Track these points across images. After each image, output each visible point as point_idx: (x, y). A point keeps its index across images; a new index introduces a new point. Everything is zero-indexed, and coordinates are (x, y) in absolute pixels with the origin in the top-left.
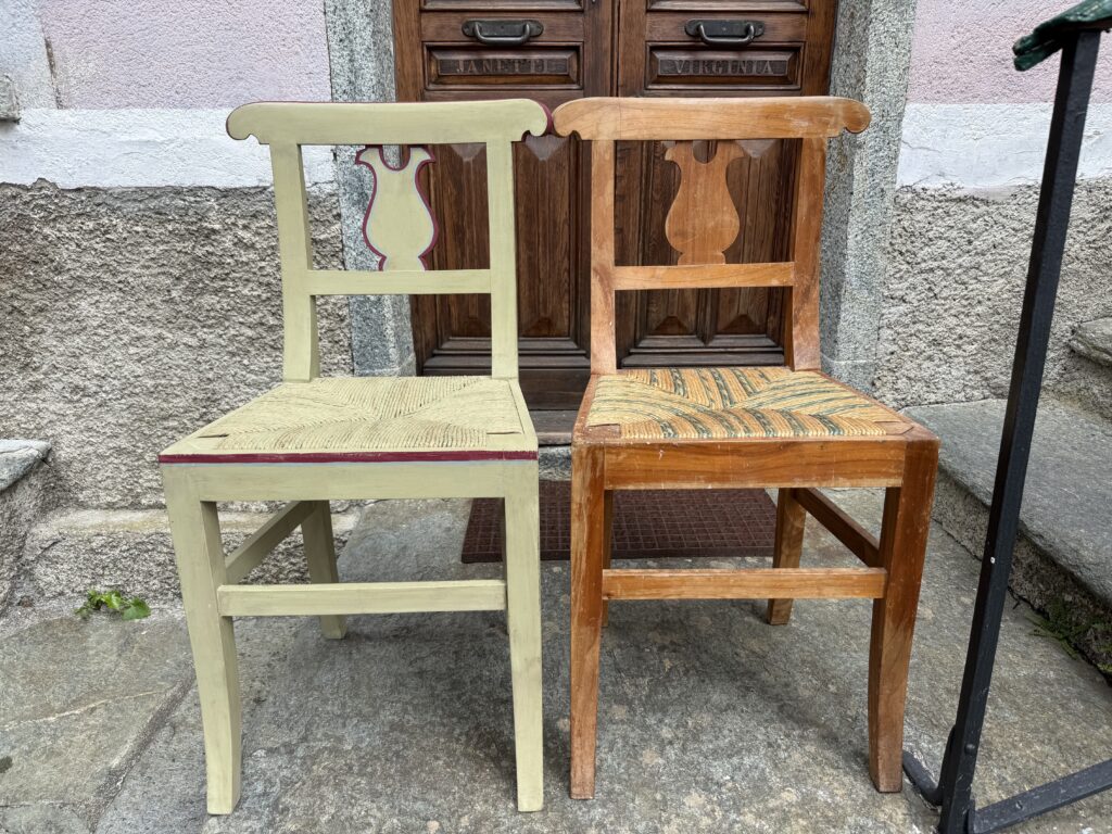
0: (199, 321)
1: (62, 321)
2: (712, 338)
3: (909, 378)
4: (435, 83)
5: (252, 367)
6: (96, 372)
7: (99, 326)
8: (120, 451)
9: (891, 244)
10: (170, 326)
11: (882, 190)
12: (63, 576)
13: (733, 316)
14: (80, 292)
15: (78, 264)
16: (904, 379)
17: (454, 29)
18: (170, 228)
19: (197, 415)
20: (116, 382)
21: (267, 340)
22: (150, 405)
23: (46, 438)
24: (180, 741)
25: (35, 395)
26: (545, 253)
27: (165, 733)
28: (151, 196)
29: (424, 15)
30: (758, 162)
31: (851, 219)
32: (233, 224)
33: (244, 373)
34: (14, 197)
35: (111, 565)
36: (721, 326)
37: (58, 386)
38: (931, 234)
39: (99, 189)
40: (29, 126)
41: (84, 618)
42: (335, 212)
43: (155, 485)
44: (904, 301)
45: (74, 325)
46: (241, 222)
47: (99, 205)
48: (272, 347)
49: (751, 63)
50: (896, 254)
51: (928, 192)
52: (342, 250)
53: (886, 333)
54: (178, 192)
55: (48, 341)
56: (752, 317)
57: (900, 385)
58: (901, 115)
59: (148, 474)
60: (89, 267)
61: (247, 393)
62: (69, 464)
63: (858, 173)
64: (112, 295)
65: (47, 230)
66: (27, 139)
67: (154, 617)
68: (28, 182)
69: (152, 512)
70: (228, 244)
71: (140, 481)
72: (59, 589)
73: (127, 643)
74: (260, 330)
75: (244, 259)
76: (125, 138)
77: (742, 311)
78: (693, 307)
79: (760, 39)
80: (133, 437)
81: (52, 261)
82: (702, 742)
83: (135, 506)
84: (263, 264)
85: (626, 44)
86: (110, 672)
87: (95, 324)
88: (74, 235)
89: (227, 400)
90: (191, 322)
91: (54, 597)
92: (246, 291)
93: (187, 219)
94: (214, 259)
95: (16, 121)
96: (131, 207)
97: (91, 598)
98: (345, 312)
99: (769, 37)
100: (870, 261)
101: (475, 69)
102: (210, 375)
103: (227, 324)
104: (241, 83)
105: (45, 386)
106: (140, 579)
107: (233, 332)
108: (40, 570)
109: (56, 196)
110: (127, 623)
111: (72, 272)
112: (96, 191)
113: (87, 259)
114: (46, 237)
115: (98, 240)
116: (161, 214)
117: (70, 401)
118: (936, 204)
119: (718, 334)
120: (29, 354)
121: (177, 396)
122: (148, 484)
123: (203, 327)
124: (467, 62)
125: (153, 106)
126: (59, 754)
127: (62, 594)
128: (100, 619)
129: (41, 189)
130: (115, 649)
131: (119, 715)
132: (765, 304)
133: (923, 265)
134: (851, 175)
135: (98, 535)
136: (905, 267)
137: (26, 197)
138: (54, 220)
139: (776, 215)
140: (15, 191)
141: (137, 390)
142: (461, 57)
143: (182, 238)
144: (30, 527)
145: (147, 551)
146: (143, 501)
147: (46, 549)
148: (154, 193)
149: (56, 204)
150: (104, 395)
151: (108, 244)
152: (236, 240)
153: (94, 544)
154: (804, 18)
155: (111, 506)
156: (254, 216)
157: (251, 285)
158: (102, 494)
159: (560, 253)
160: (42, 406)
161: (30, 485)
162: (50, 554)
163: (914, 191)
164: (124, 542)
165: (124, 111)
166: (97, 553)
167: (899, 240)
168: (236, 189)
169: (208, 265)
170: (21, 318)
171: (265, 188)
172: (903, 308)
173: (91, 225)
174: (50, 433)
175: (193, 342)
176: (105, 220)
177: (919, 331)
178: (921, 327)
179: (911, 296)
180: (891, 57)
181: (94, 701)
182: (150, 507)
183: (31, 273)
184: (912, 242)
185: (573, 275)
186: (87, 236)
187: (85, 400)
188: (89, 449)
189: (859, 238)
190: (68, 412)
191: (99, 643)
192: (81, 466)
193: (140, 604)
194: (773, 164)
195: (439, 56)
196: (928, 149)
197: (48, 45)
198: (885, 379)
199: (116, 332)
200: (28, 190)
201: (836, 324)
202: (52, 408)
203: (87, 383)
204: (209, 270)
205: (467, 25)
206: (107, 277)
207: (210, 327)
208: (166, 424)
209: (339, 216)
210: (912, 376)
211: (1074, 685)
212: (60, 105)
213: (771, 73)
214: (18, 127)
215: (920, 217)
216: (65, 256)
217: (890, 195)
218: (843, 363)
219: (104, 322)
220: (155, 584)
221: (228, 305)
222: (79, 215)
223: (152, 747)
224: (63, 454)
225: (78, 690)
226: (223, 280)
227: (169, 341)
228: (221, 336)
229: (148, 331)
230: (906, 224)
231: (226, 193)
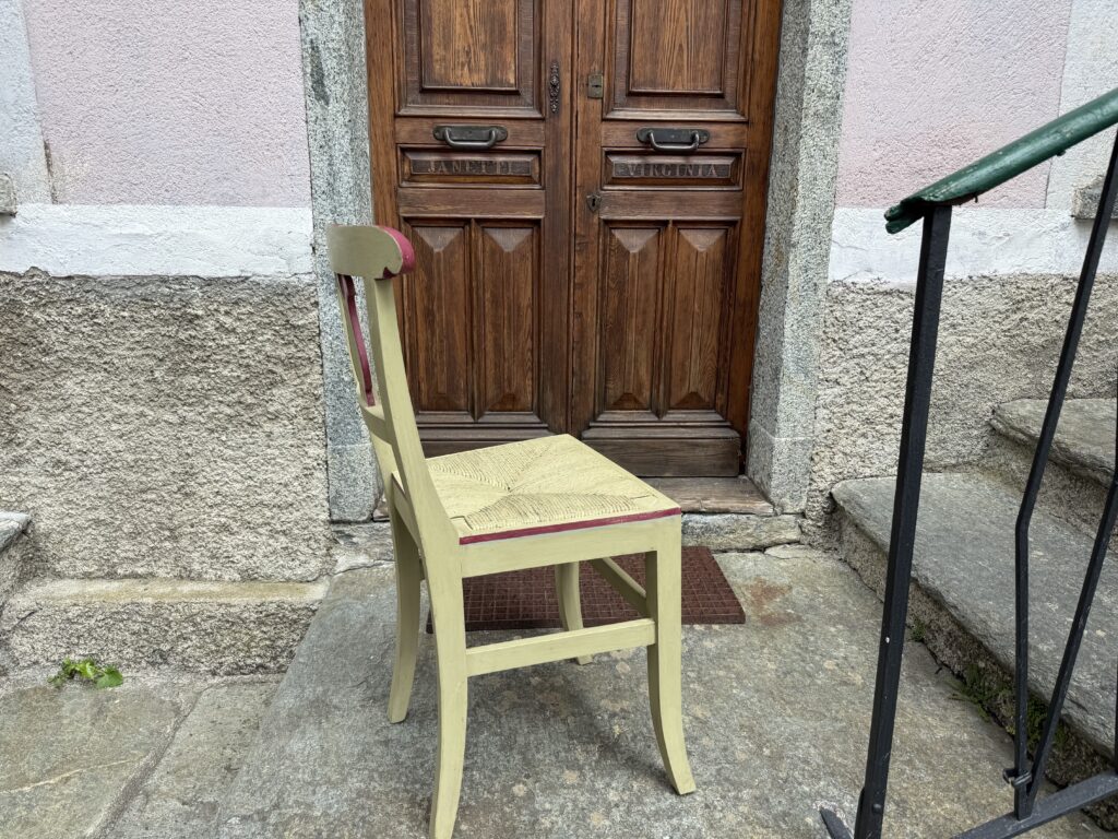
0: (180, 399)
1: (47, 399)
2: (666, 413)
3: (845, 454)
4: (408, 181)
5: (229, 443)
6: (78, 447)
7: (83, 404)
8: (98, 522)
9: (824, 332)
10: (152, 404)
11: (815, 285)
12: (38, 646)
13: (684, 392)
14: (66, 372)
15: (66, 346)
16: (841, 455)
17: (428, 133)
18: (155, 313)
19: (175, 488)
20: (97, 457)
21: (245, 418)
22: (129, 479)
23: (27, 510)
24: (153, 810)
25: (18, 469)
26: (509, 334)
27: (138, 801)
28: (138, 284)
29: (398, 120)
30: (704, 256)
31: (787, 310)
32: (216, 310)
33: (222, 448)
34: (7, 284)
35: (86, 635)
36: (673, 404)
37: (40, 461)
38: (861, 324)
39: (90, 277)
40: (25, 220)
41: (58, 687)
42: (312, 300)
43: (131, 555)
44: (838, 384)
45: (59, 403)
46: (222, 309)
47: (88, 292)
48: (249, 424)
49: (697, 166)
50: (829, 341)
51: (858, 286)
52: (319, 335)
53: (822, 413)
54: (164, 280)
55: (32, 418)
56: (702, 395)
57: (836, 460)
58: (830, 218)
59: (125, 545)
60: (77, 348)
61: (224, 467)
62: (47, 536)
63: (793, 269)
64: (98, 375)
65: (37, 315)
66: (19, 231)
67: (127, 686)
68: (21, 270)
69: (127, 582)
70: (211, 329)
71: (118, 551)
72: (34, 658)
73: (100, 712)
74: (238, 408)
75: (225, 342)
76: (117, 231)
77: (692, 389)
78: (647, 384)
79: (706, 145)
80: (112, 509)
81: (41, 343)
82: (645, 804)
83: (111, 576)
84: (243, 347)
85: (583, 149)
86: (84, 741)
87: (79, 402)
88: (63, 319)
89: (204, 473)
90: (172, 401)
91: (29, 666)
92: (226, 372)
93: (171, 305)
94: (195, 342)
95: (13, 215)
96: (119, 294)
97: (65, 667)
98: (320, 391)
99: (713, 144)
100: (805, 348)
101: (445, 169)
102: (189, 451)
103: (206, 402)
104: (226, 183)
105: (28, 461)
106: (115, 647)
107: (212, 410)
108: (16, 639)
109: (47, 283)
110: (101, 692)
111: (59, 354)
112: (86, 279)
113: (75, 341)
114: (35, 321)
115: (86, 324)
116: (147, 300)
117: (52, 475)
118: (865, 297)
119: (673, 409)
120: (14, 430)
121: (156, 470)
122: (123, 555)
123: (184, 405)
124: (438, 163)
125: (144, 203)
126: (34, 824)
127: (36, 663)
128: (73, 687)
129: (33, 276)
130: (88, 717)
131: (93, 785)
132: (714, 383)
133: (855, 351)
134: (786, 271)
135: (75, 605)
136: (838, 353)
137: (19, 284)
138: (44, 305)
139: (722, 303)
140: (8, 278)
141: (118, 465)
142: (433, 158)
143: (166, 323)
144: (8, 597)
145: (122, 621)
146: (119, 571)
147: (23, 619)
148: (142, 281)
149: (47, 290)
150: (85, 469)
151: (95, 327)
152: (218, 325)
153: (70, 614)
154: (744, 127)
155: (88, 576)
156: (236, 303)
157: (231, 366)
158: (79, 563)
159: (523, 336)
160: (24, 480)
161: (9, 557)
162: (27, 624)
163: (845, 285)
164: (100, 612)
165: (115, 207)
166: (73, 623)
167: (832, 329)
168: (219, 278)
169: (190, 348)
170: (8, 396)
171: (247, 278)
172: (837, 390)
173: (80, 310)
174: (30, 505)
175: (174, 419)
176: (94, 306)
177: (852, 411)
178: (855, 407)
179: (845, 379)
180: (820, 167)
181: (69, 770)
182: (125, 576)
183: (20, 354)
184: (844, 331)
185: (536, 354)
186: (75, 320)
187: (66, 474)
188: (68, 521)
189: (795, 327)
190: (49, 485)
191: (72, 712)
192: (59, 537)
193: (114, 673)
194: (718, 256)
195: (412, 157)
196: (856, 248)
197: (46, 147)
198: (822, 455)
199: (100, 410)
200: (20, 277)
201: (776, 404)
202: (33, 481)
203: (69, 458)
204: (191, 352)
205: (438, 129)
206: (93, 359)
207: (190, 405)
208: (144, 496)
209: (317, 303)
210: (848, 451)
211: (985, 746)
212: (55, 200)
213: (715, 175)
214: (14, 220)
215: (850, 308)
216: (54, 338)
217: (822, 289)
218: (783, 440)
219: (88, 400)
220: (129, 652)
221: (209, 385)
222: (68, 301)
223: (126, 815)
224: (42, 526)
225: (53, 759)
226: (205, 362)
227: (150, 418)
228: (200, 414)
229: (132, 409)
230: (838, 314)
231: (210, 282)
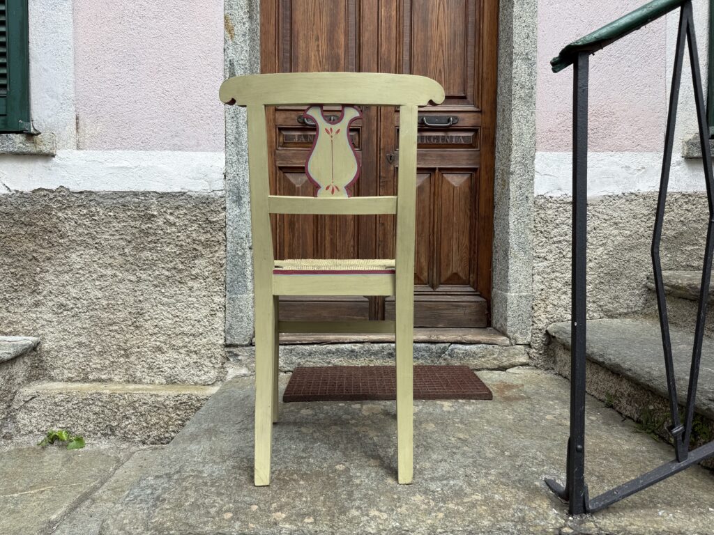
0: (139, 266)
1: (59, 265)
2: (437, 287)
3: (554, 305)
4: (282, 146)
5: (166, 294)
6: (74, 295)
7: (80, 268)
8: (81, 344)
9: (535, 227)
10: (121, 269)
11: (527, 197)
12: (34, 420)
13: (449, 273)
14: (72, 249)
15: (74, 233)
16: (551, 306)
17: (293, 119)
18: (129, 214)
19: (130, 323)
20: (85, 302)
21: (177, 278)
22: (102, 316)
23: (38, 336)
24: (96, 507)
25: (36, 309)
26: (340, 235)
27: (87, 503)
28: (121, 196)
29: (278, 112)
30: (458, 189)
31: (510, 212)
32: (164, 212)
33: (161, 297)
34: (45, 196)
35: (65, 414)
36: (442, 280)
37: (50, 304)
38: (557, 221)
39: (93, 192)
40: (60, 159)
41: (43, 448)
42: (222, 206)
43: (99, 366)
44: (546, 259)
45: (66, 268)
46: (169, 211)
47: (90, 201)
48: (179, 282)
49: (452, 137)
50: (538, 232)
51: (553, 199)
52: (225, 227)
53: (537, 278)
54: (136, 194)
55: (49, 277)
56: (461, 274)
57: (549, 309)
58: (533, 158)
59: (96, 360)
60: (80, 235)
61: (162, 310)
62: (48, 352)
63: (512, 187)
64: (91, 250)
65: (60, 214)
66: (57, 165)
67: (87, 448)
68: (54, 188)
69: (94, 384)
70: (161, 223)
71: (91, 364)
72: (31, 428)
73: (69, 460)
74: (174, 272)
75: (169, 231)
76: (112, 165)
77: (455, 271)
78: (426, 268)
79: (456, 125)
80: (90, 336)
81: (60, 231)
83: (85, 380)
84: (179, 234)
85: (384, 128)
86: (56, 473)
87: (78, 267)
88: (75, 217)
89: (149, 313)
90: (134, 267)
91: (26, 434)
92: (168, 250)
93: (139, 209)
94: (152, 231)
95: (53, 156)
96: (110, 202)
97: (49, 435)
98: (224, 261)
99: (461, 124)
100: (523, 236)
101: (303, 139)
102: (141, 298)
103: (154, 268)
104: (177, 138)
105: (43, 304)
106: (82, 423)
107: (157, 273)
108: (20, 415)
109: (68, 196)
110: (69, 451)
111: (70, 237)
112: (91, 193)
113: (80, 230)
114: (58, 218)
115: (87, 220)
116: (125, 206)
117: (57, 313)
118: (558, 205)
119: (441, 284)
120: (37, 284)
121: (120, 311)
122: (95, 366)
123: (140, 270)
124: (299, 136)
125: (129, 149)
126: (18, 512)
127: (31, 432)
128: (53, 449)
129: (60, 192)
130: (60, 463)
131: (59, 494)
132: (468, 268)
133: (555, 239)
134: (508, 190)
135: (60, 393)
136: (544, 240)
137: (52, 196)
138: (65, 209)
139: (470, 217)
140: (46, 192)
141: (97, 307)
142: (297, 133)
143: (135, 219)
144: (19, 388)
145: (89, 405)
146: (90, 377)
147: (27, 402)
148: (123, 194)
149: (68, 200)
150: (77, 310)
151: (93, 222)
152: (165, 221)
153: (57, 400)
154: (480, 115)
155: (70, 380)
156: (177, 208)
157: (171, 246)
158: (66, 372)
159: (349, 236)
160: (39, 316)
161: (24, 362)
162: (29, 405)
163: (545, 198)
164: (76, 398)
165: (112, 152)
166: (58, 405)
167: (539, 225)
168: (168, 193)
169: (147, 234)
170: (37, 263)
171: (185, 193)
172: (546, 263)
173: (85, 211)
174: (41, 332)
175: (133, 278)
176: (93, 209)
177: (557, 277)
178: (558, 274)
179: (550, 256)
180: (525, 128)
181: (44, 487)
182: (94, 381)
183: (47, 238)
184: (547, 226)
185: (356, 248)
186: (82, 217)
187: (65, 313)
188: (62, 343)
189: (515, 223)
190: (54, 320)
191: (50, 460)
192: (56, 353)
193: (80, 440)
194: (467, 190)
195: (284, 133)
196: (551, 176)
197: (77, 118)
198: (539, 305)
199: (90, 272)
200: (53, 192)
201: (507, 272)
202: (45, 317)
203: (68, 302)
204: (148, 237)
205: (300, 117)
206: (90, 241)
207: (144, 270)
208: (111, 328)
209: (225, 208)
210: (556, 304)
212: (78, 148)
213: (463, 142)
214: (54, 159)
215: (550, 212)
216: (68, 228)
217: (531, 199)
218: (513, 294)
219: (84, 266)
220: (91, 427)
221: (157, 257)
222: (79, 206)
223: (78, 509)
224: (46, 346)
225: (35, 481)
226: (155, 243)
227: (119, 278)
228: (150, 275)
229: (109, 272)
230: (542, 216)
231: (162, 195)
